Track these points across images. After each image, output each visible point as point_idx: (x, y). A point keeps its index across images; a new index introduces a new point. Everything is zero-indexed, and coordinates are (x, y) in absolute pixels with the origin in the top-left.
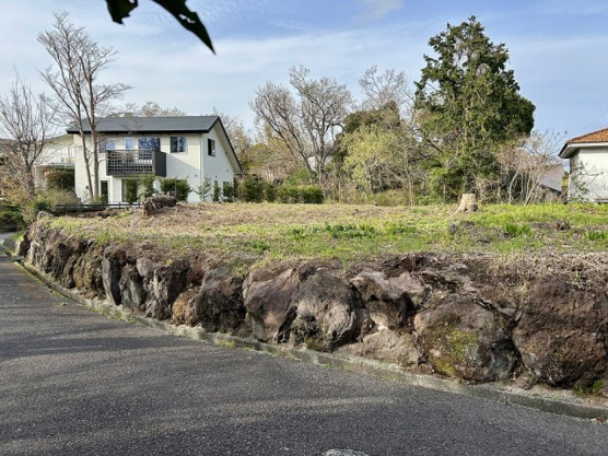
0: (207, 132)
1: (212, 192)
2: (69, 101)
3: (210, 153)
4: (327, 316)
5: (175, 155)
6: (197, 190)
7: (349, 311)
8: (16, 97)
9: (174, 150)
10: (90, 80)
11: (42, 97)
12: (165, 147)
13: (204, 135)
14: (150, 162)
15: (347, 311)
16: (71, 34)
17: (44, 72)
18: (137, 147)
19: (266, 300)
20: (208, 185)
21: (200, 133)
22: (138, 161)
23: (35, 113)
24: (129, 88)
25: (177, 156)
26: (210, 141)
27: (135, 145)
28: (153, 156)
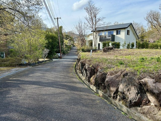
0: (127, 28)
1: (127, 45)
2: (91, 23)
3: (128, 34)
4: (128, 93)
5: (117, 35)
6: (122, 45)
7: (138, 94)
8: (79, 24)
9: (117, 34)
10: (95, 17)
11: (85, 23)
12: (115, 33)
13: (126, 29)
14: (110, 38)
15: (137, 93)
16: (92, 6)
17: (85, 17)
18: (107, 34)
19: (110, 83)
20: (125, 44)
21: (125, 28)
22: (107, 38)
23: (83, 27)
24: (105, 18)
25: (118, 36)
26: (128, 31)
27: (107, 33)
28: (111, 36)
